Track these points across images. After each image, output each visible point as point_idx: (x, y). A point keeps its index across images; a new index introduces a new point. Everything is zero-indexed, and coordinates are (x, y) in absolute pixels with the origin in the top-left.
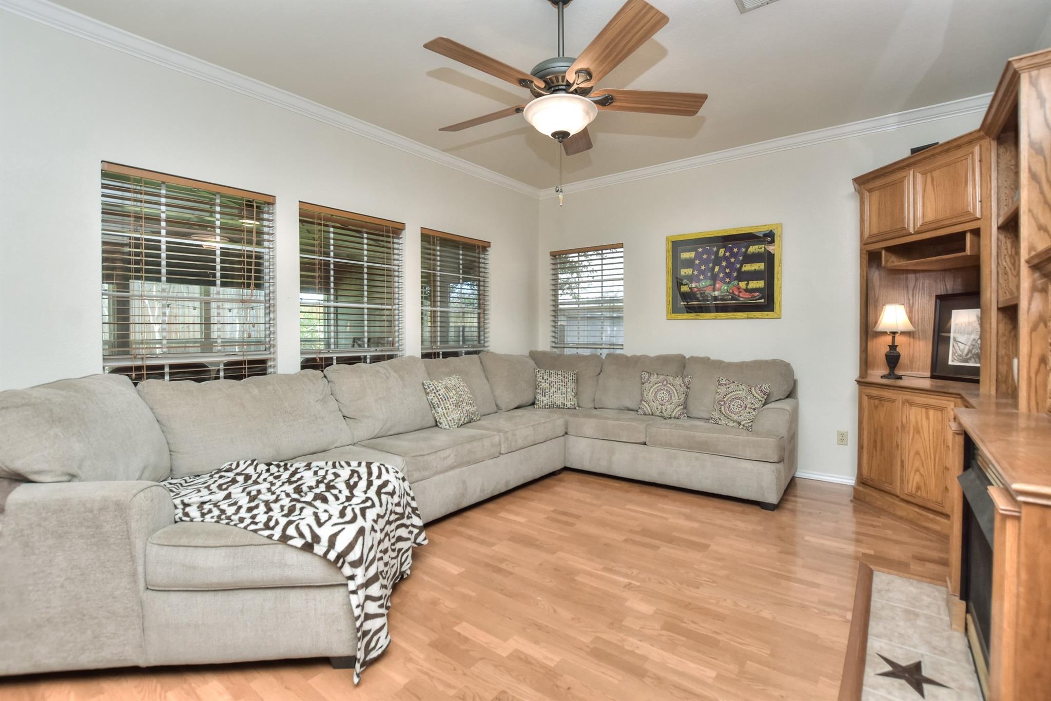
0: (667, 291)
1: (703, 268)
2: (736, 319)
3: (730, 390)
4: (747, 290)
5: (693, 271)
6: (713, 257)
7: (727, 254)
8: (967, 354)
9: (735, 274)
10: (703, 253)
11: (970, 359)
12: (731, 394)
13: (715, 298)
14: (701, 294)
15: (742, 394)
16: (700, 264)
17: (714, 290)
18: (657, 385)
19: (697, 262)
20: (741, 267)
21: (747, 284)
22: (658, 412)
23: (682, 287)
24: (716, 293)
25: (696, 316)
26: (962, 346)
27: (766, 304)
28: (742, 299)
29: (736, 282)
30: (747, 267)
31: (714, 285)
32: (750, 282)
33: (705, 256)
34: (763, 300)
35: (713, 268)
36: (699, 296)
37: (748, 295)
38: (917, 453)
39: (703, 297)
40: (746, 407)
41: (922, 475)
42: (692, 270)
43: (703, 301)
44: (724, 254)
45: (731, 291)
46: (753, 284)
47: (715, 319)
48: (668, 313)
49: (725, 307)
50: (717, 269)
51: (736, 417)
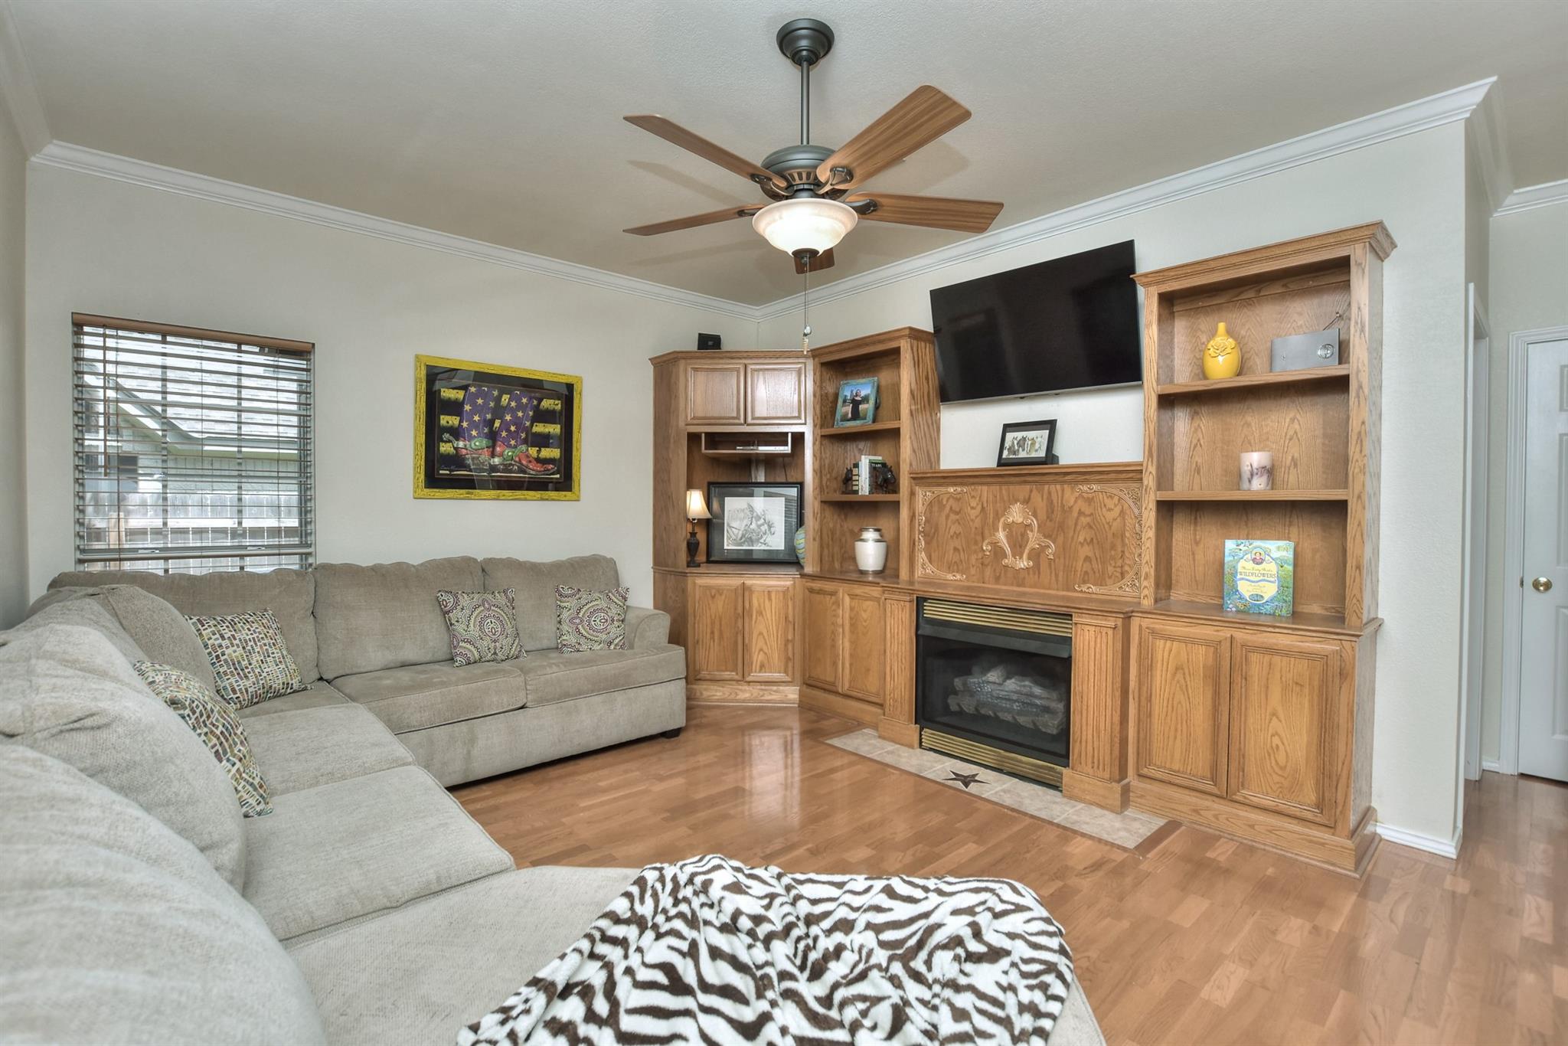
0: (416, 449)
1: (476, 418)
2: (526, 500)
3: (583, 602)
4: (538, 460)
5: (461, 421)
6: (492, 404)
7: (513, 404)
8: (741, 539)
9: (523, 435)
10: (476, 396)
11: (744, 542)
12: (587, 607)
13: (493, 468)
14: (473, 459)
15: (603, 604)
16: (473, 412)
17: (493, 455)
18: (477, 612)
19: (467, 408)
20: (532, 426)
21: (539, 452)
22: (490, 655)
23: (442, 444)
24: (496, 461)
25: (468, 493)
26: (736, 531)
27: (562, 480)
28: (532, 472)
29: (524, 447)
30: (539, 428)
31: (494, 446)
32: (543, 449)
33: (480, 401)
34: (558, 476)
35: (492, 422)
36: (470, 462)
37: (539, 467)
38: (761, 634)
39: (477, 464)
40: (613, 621)
41: (765, 653)
42: (458, 418)
43: (476, 470)
44: (509, 404)
45: (517, 459)
46: (546, 453)
47: (497, 499)
48: (416, 487)
49: (510, 484)
50: (497, 424)
51: (604, 636)
